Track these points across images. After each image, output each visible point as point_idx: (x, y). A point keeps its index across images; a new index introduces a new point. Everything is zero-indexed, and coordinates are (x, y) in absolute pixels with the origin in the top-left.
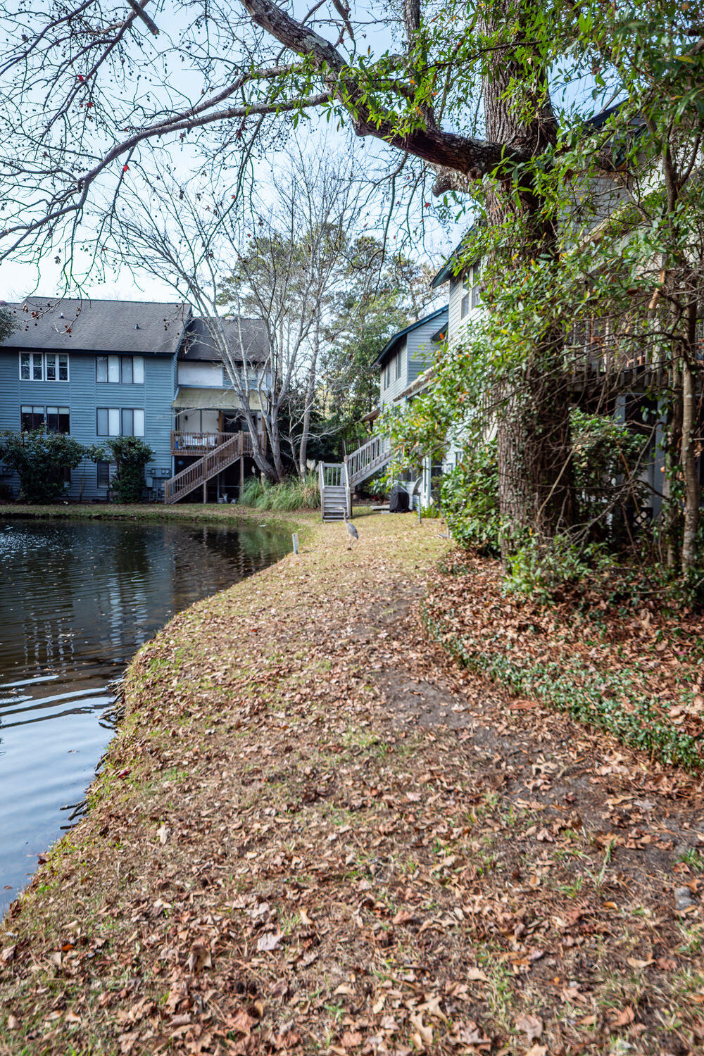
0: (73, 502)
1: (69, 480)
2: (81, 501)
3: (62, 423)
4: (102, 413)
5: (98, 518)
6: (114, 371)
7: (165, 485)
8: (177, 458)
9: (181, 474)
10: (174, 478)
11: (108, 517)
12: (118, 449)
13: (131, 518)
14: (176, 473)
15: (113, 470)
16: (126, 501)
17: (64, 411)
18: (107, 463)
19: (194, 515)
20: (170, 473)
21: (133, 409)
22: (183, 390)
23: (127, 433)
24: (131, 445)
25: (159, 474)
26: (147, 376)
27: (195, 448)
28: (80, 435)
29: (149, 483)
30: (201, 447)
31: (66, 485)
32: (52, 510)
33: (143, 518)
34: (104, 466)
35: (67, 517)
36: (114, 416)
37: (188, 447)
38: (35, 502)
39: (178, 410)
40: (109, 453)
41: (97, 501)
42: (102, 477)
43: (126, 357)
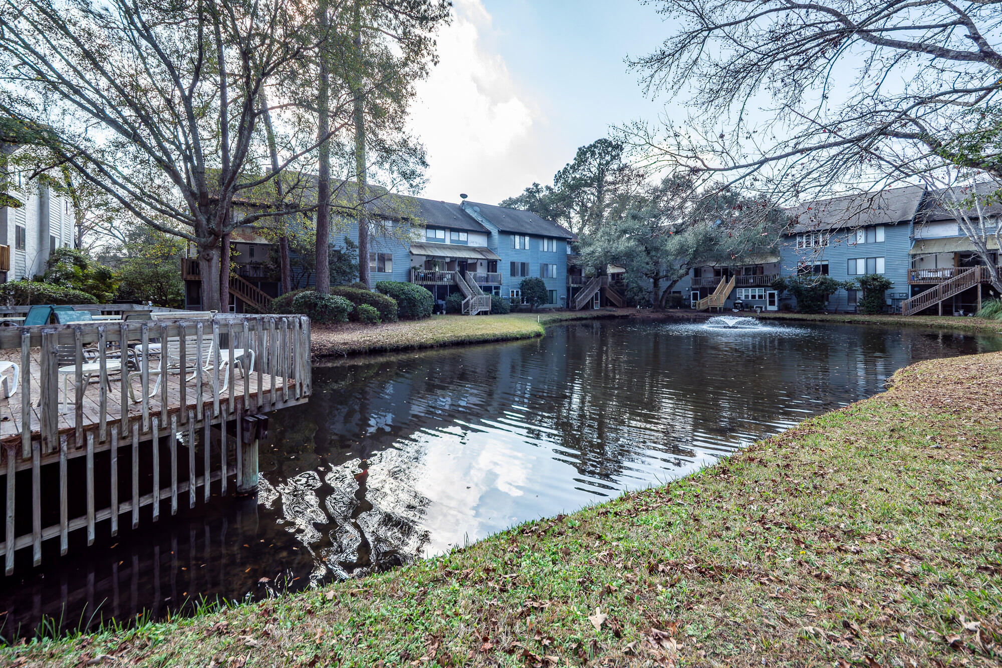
0: (830, 312)
1: (827, 300)
2: (836, 312)
3: (825, 269)
4: (852, 263)
5: (850, 322)
6: (861, 238)
7: (902, 304)
8: (913, 287)
9: (918, 296)
10: (910, 299)
11: (858, 322)
12: (864, 282)
13: (875, 323)
14: (913, 295)
15: (860, 295)
16: (870, 313)
17: (824, 263)
18: (855, 290)
19: (929, 323)
20: (907, 295)
21: (875, 258)
22: (918, 242)
23: (871, 272)
24: (874, 279)
25: (897, 297)
26: (887, 237)
27: (931, 279)
28: (835, 275)
29: (889, 302)
30: (937, 278)
31: (826, 303)
32: (818, 317)
33: (884, 324)
34: (853, 293)
35: (828, 321)
36: (861, 264)
37: (923, 279)
38: (806, 313)
39: (914, 256)
40: (858, 285)
41: (847, 313)
42: (852, 298)
43: (870, 228)
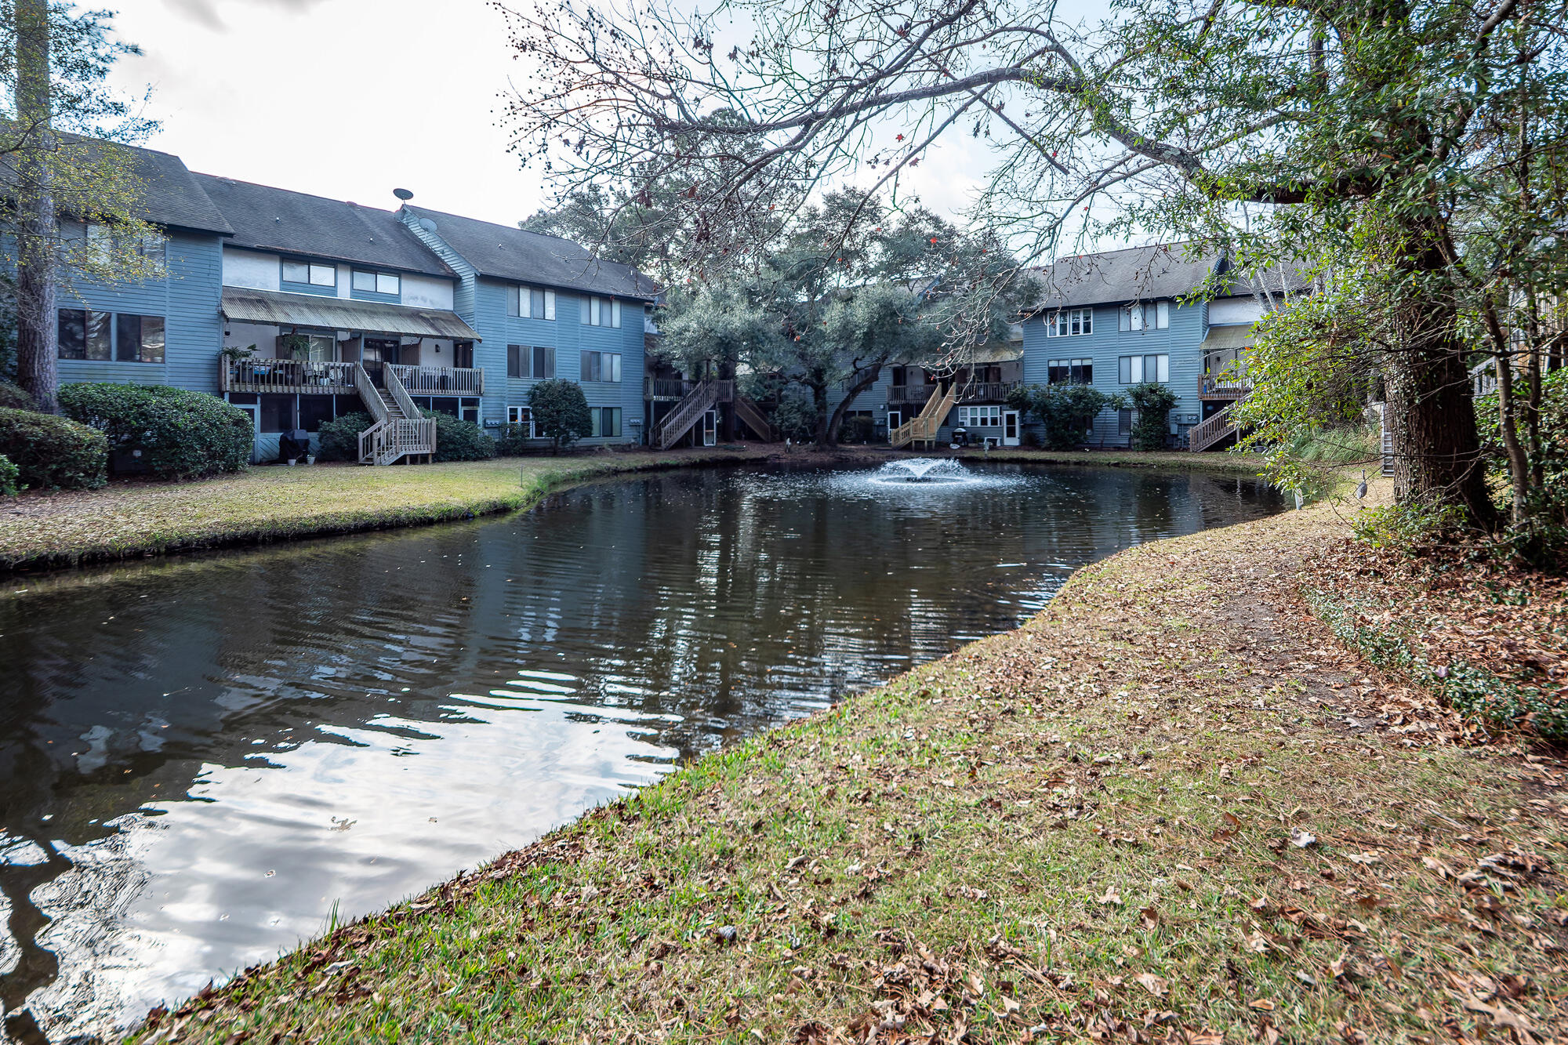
0: (1093, 448)
1: (1091, 427)
2: (1100, 448)
3: (1085, 373)
4: (1125, 362)
5: (1116, 465)
6: (1136, 320)
7: (1190, 432)
8: (1206, 403)
9: (1210, 420)
10: (1202, 424)
11: (1127, 465)
12: (1138, 396)
13: (1150, 466)
14: (1205, 417)
15: (1135, 416)
16: (1147, 449)
17: (1087, 363)
18: (1129, 410)
19: (1221, 464)
20: (1198, 419)
21: (1156, 355)
22: (1214, 330)
23: (1151, 379)
24: (1152, 391)
25: (1185, 420)
26: (1172, 320)
27: (1227, 391)
28: (1103, 385)
29: (1174, 429)
30: (1235, 390)
31: (1088, 432)
32: (1073, 456)
33: (1163, 467)
34: (1125, 414)
35: (1087, 464)
36: (1137, 363)
37: (1218, 391)
38: (1058, 449)
39: (1208, 352)
40: (1130, 400)
41: (1119, 449)
42: (1124, 424)
43: (1149, 304)
